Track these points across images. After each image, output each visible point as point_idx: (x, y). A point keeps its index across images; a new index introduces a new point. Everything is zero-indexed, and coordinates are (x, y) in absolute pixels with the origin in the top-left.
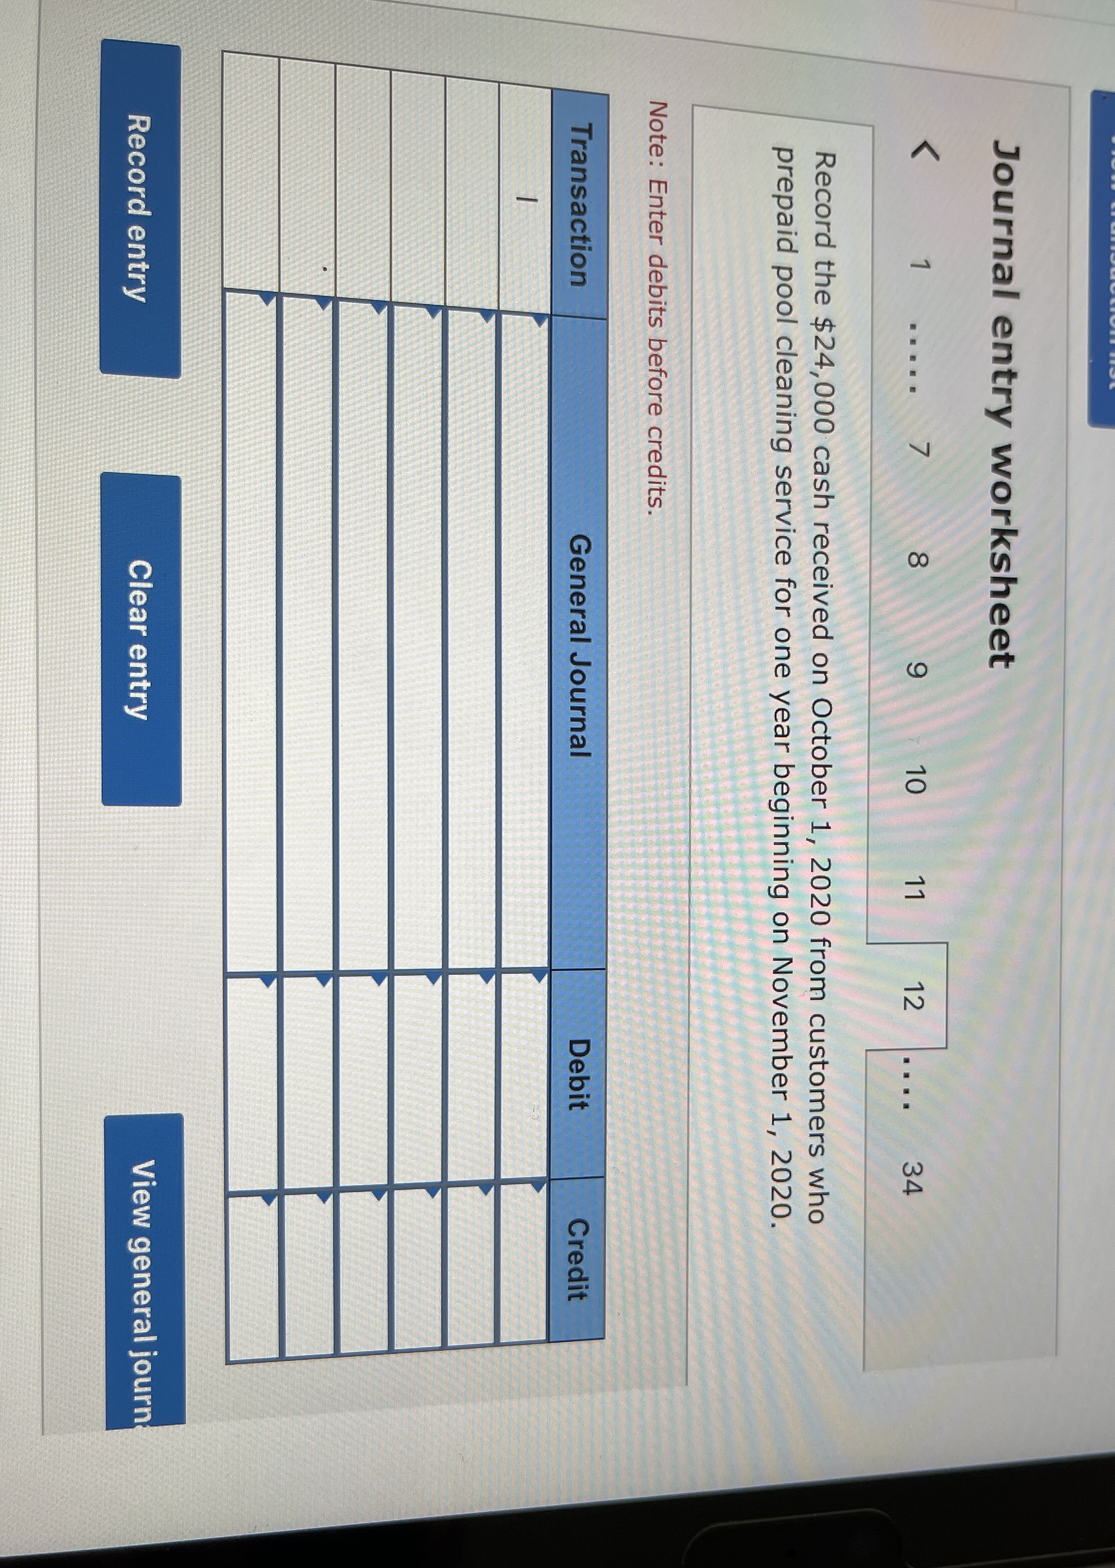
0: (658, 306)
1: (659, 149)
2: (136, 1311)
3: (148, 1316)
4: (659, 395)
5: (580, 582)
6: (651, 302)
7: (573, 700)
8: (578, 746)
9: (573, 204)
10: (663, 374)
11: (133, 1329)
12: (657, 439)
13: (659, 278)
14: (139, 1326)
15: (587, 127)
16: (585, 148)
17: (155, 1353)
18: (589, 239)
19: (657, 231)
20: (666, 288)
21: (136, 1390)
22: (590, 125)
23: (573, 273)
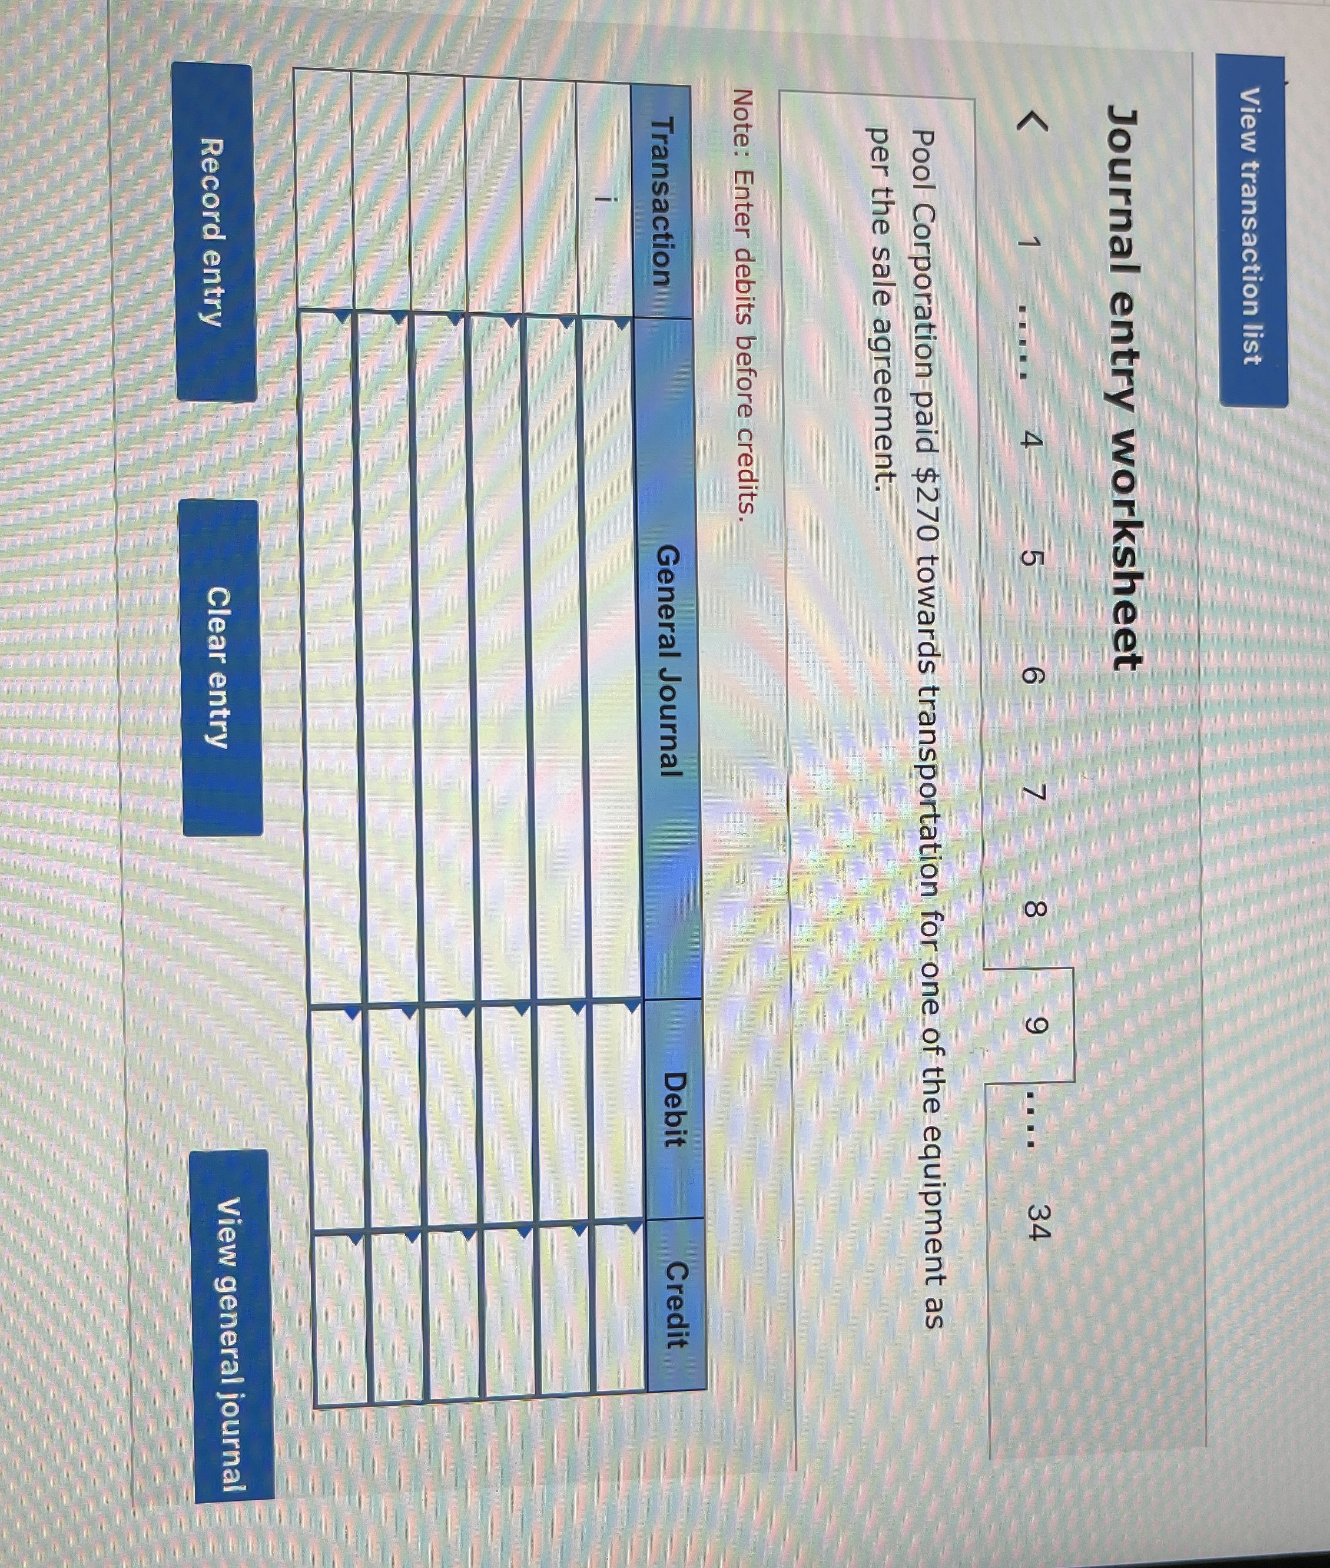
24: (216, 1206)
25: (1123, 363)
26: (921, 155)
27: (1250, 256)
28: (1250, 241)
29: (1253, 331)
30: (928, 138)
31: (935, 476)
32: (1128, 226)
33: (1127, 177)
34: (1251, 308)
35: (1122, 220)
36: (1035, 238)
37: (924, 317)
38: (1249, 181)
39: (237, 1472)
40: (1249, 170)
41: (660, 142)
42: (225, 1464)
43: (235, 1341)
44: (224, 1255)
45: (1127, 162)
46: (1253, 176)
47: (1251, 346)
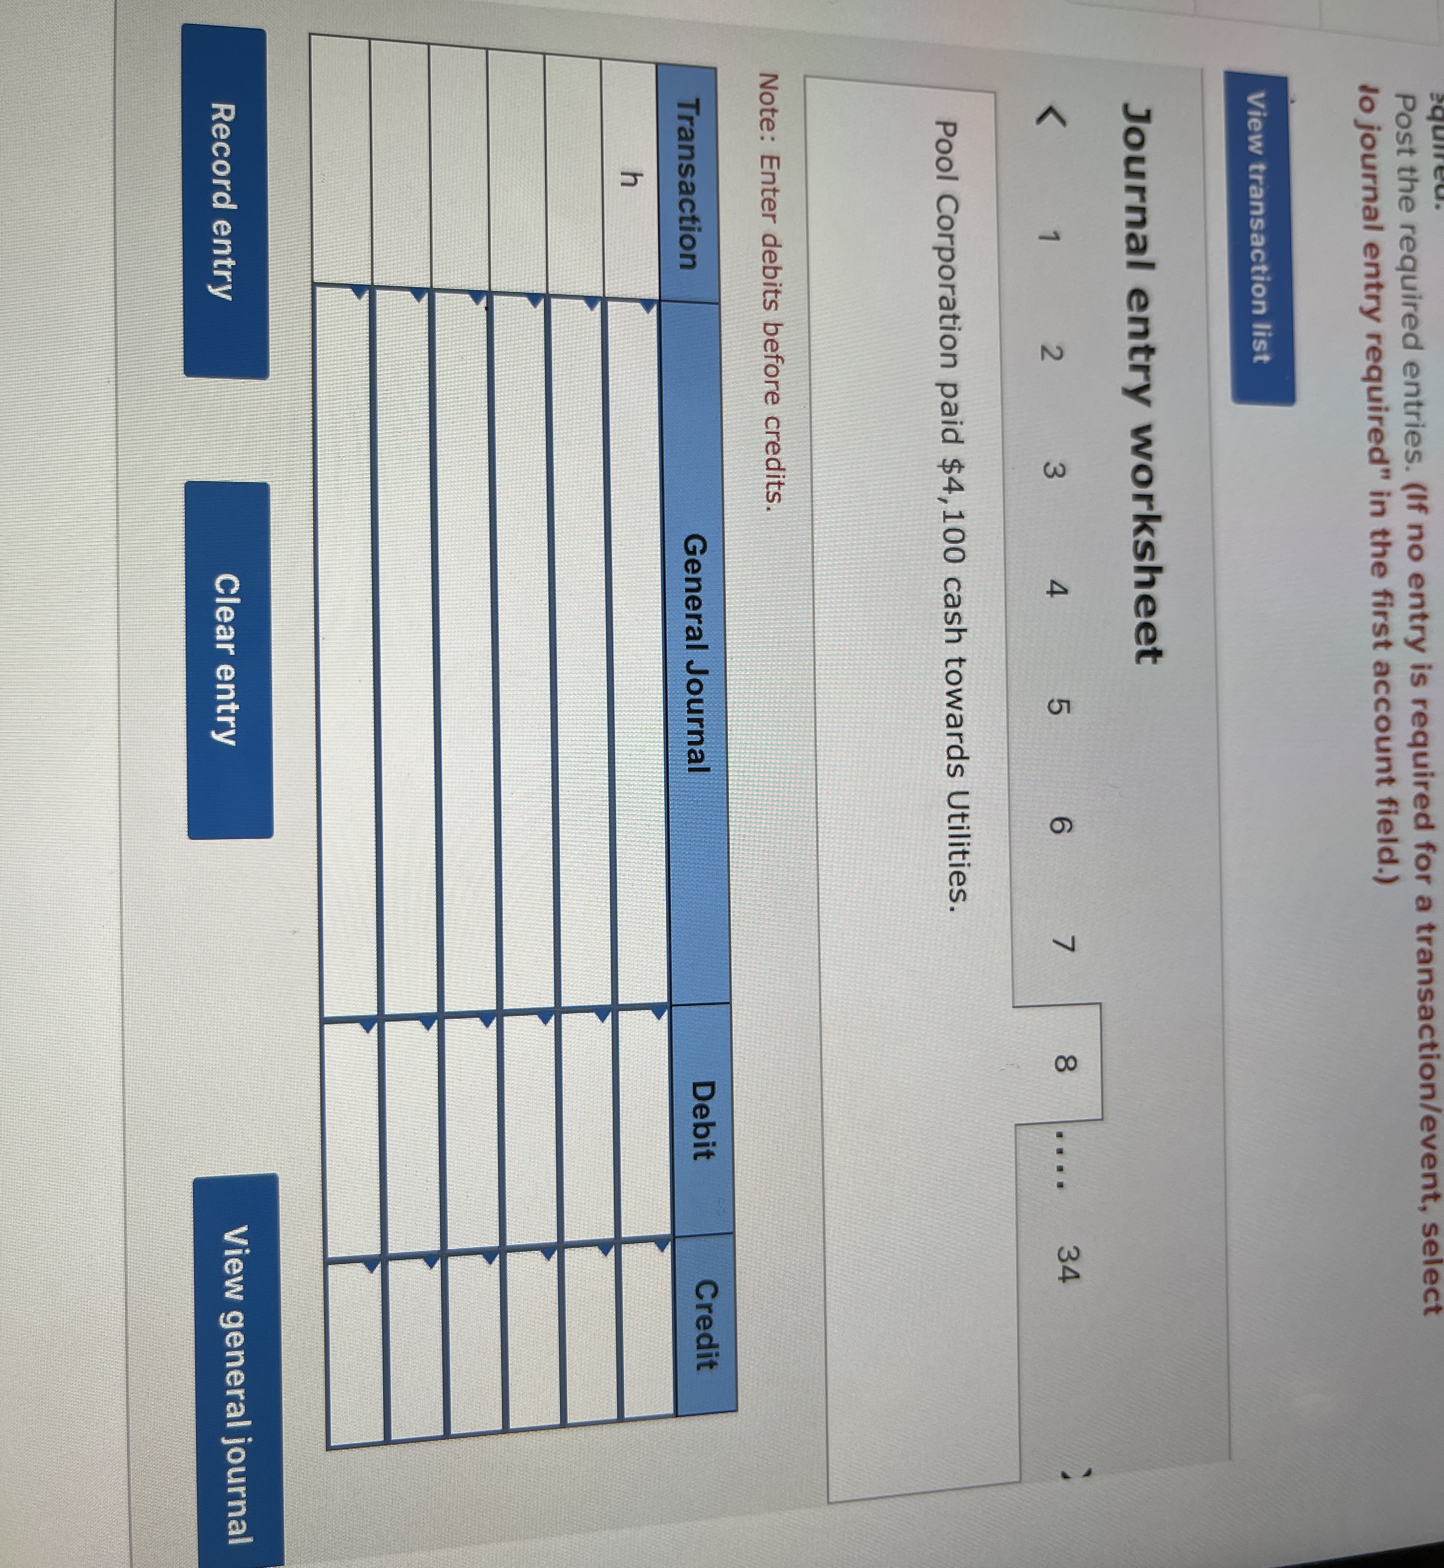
0: (773, 288)
1: (771, 124)
2: (229, 1393)
3: (242, 1398)
4: (776, 383)
5: (694, 585)
6: (765, 284)
7: (690, 711)
8: (696, 760)
9: (681, 183)
10: (780, 360)
11: (226, 1413)
12: (775, 430)
13: (773, 259)
14: (232, 1410)
15: (694, 102)
16: (692, 124)
17: (250, 1440)
18: (698, 220)
19: (770, 209)
20: (781, 268)
21: (231, 1481)
22: (698, 100)
23: (682, 256)
24: (223, 1235)
25: (1140, 358)
26: (944, 146)
27: (1258, 256)
28: (1258, 241)
29: (1262, 330)
30: (950, 129)
31: (961, 467)
32: (1143, 223)
33: (1141, 175)
34: (1259, 307)
35: (1137, 217)
36: (1055, 233)
37: (948, 308)
38: (1256, 182)
39: (243, 1523)
40: (1256, 172)
41: (686, 124)
42: (231, 1515)
43: (241, 1381)
44: (230, 1289)
45: (1141, 160)
46: (1260, 178)
47: (1260, 345)
